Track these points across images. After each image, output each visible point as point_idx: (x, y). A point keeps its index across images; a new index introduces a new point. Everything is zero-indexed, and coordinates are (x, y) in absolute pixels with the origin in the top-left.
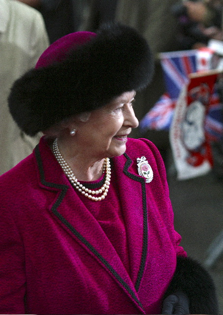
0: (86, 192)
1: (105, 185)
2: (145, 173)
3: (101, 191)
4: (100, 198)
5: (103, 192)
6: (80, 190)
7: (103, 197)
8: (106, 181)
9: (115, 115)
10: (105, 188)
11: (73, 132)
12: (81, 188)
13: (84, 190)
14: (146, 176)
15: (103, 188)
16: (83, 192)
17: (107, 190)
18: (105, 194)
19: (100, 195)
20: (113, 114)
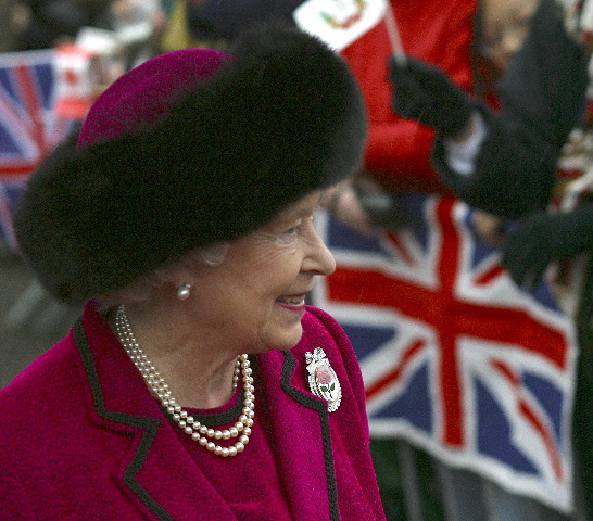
0: (202, 436)
1: (244, 418)
2: (324, 389)
3: (234, 431)
4: (233, 450)
5: (241, 433)
6: (189, 429)
7: (240, 446)
8: (247, 410)
9: (282, 246)
10: (245, 425)
11: (184, 292)
12: (191, 425)
13: (198, 431)
14: (327, 396)
15: (240, 425)
16: (196, 435)
17: (248, 430)
18: (245, 438)
19: (233, 441)
20: (279, 243)
